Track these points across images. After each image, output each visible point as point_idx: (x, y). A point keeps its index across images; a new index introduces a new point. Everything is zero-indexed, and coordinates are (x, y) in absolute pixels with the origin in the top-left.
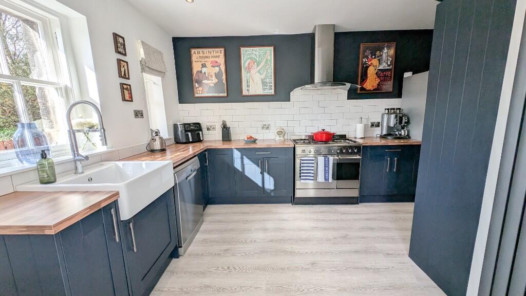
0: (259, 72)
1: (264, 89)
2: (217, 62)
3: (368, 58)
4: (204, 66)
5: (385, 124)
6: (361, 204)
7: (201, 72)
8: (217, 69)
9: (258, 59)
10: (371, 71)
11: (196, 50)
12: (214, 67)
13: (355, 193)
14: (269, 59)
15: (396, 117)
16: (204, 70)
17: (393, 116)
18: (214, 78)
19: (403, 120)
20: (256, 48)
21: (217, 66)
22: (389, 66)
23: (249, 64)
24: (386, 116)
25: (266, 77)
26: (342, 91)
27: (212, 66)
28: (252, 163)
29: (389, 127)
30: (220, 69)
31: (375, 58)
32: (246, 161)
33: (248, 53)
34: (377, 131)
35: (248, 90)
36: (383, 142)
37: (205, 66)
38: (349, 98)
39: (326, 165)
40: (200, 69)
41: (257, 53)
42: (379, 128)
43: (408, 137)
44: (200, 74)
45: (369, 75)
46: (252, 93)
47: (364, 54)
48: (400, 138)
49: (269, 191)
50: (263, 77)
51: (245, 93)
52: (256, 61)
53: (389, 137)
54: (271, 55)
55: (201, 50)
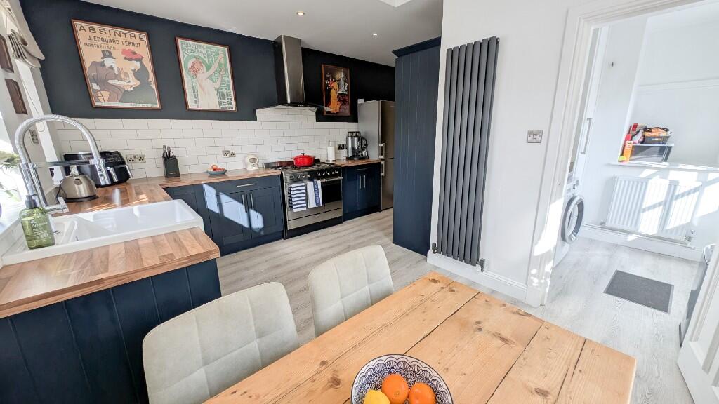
0: (210, 77)
1: (220, 103)
2: (134, 53)
3: (329, 81)
4: (107, 55)
5: (350, 146)
6: (344, 223)
7: (102, 64)
8: (137, 65)
9: (206, 60)
10: (333, 94)
11: (86, 26)
12: (131, 60)
13: (339, 214)
14: (223, 62)
15: (359, 140)
16: (108, 62)
17: (356, 139)
18: (132, 77)
19: (364, 142)
20: (202, 44)
21: (136, 60)
22: (346, 91)
23: (193, 65)
24: (350, 139)
25: (222, 86)
26: (310, 113)
27: (125, 58)
28: (232, 200)
29: (353, 149)
30: (142, 64)
31: (335, 81)
32: (224, 198)
33: (189, 48)
34: (344, 154)
35: (196, 102)
36: (351, 163)
37: (110, 56)
38: (318, 120)
39: (316, 190)
40: (100, 60)
41: (205, 52)
42: (345, 151)
43: (367, 157)
44: (99, 68)
45: (332, 98)
46: (203, 105)
47: (325, 76)
48: (362, 158)
49: (257, 231)
50: (217, 85)
51: (192, 105)
52: (205, 63)
53: (355, 159)
54: (225, 58)
55: (97, 27)
